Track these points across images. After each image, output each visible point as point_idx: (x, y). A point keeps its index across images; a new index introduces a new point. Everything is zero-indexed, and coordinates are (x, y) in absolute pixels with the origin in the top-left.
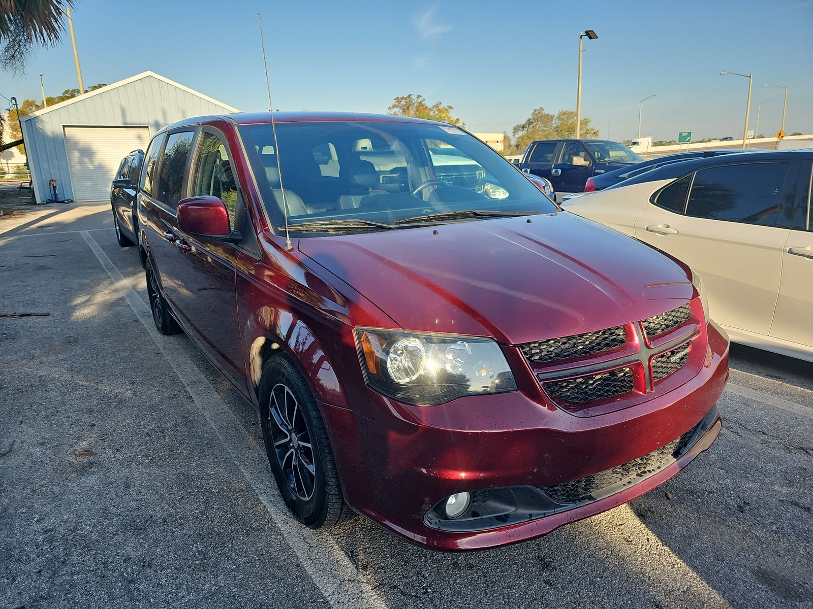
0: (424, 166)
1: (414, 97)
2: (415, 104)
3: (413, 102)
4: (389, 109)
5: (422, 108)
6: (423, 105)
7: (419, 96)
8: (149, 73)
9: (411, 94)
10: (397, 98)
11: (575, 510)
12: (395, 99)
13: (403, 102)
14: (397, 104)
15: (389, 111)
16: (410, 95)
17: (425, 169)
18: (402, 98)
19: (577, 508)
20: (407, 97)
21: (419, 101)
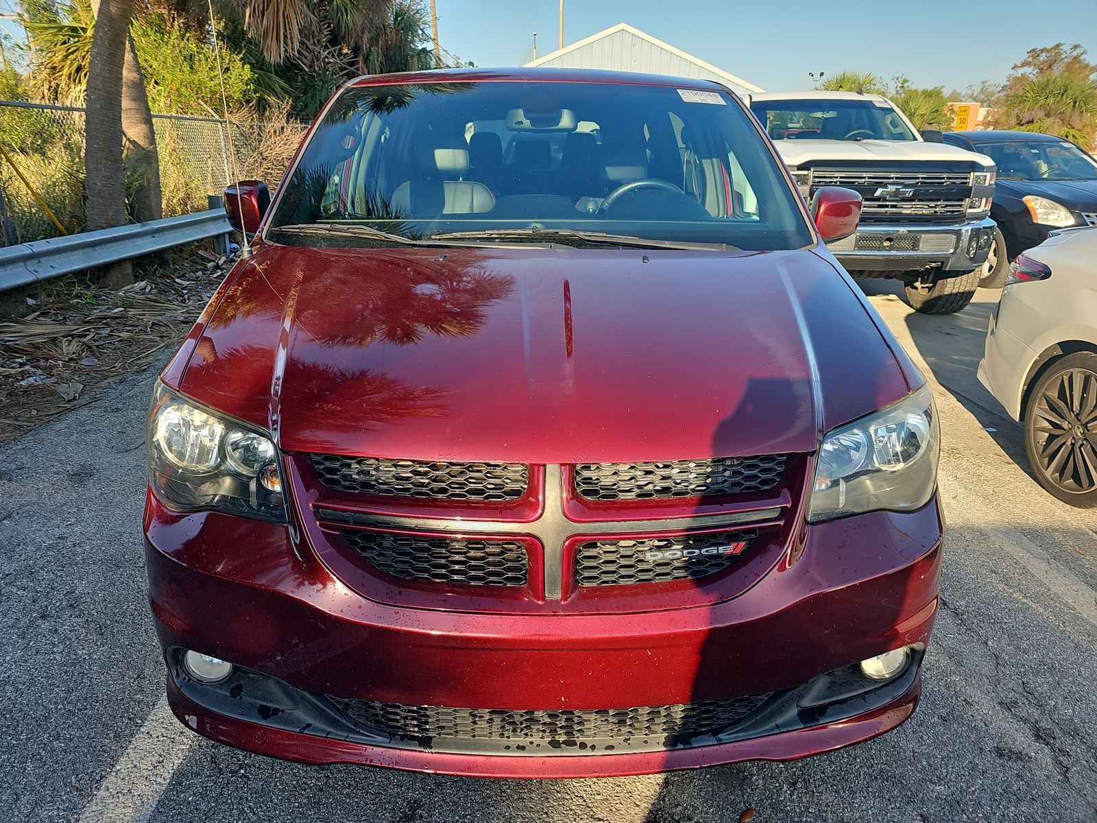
0: (711, 158)
1: (1066, 48)
2: (1066, 60)
3: (1063, 56)
4: (1013, 69)
5: (1077, 65)
6: (1080, 62)
7: (1076, 47)
8: (623, 26)
9: (1062, 43)
10: (1034, 50)
11: (382, 749)
12: (1028, 53)
13: (1043, 57)
14: (1030, 59)
15: (1012, 72)
16: (1057, 46)
17: (712, 163)
18: (1042, 51)
19: (387, 747)
20: (1051, 49)
21: (1075, 54)
